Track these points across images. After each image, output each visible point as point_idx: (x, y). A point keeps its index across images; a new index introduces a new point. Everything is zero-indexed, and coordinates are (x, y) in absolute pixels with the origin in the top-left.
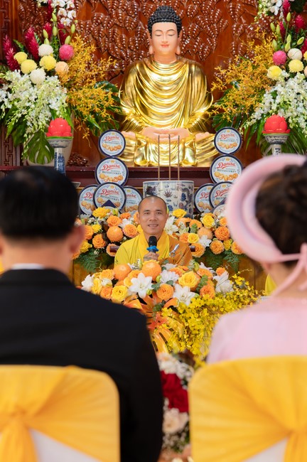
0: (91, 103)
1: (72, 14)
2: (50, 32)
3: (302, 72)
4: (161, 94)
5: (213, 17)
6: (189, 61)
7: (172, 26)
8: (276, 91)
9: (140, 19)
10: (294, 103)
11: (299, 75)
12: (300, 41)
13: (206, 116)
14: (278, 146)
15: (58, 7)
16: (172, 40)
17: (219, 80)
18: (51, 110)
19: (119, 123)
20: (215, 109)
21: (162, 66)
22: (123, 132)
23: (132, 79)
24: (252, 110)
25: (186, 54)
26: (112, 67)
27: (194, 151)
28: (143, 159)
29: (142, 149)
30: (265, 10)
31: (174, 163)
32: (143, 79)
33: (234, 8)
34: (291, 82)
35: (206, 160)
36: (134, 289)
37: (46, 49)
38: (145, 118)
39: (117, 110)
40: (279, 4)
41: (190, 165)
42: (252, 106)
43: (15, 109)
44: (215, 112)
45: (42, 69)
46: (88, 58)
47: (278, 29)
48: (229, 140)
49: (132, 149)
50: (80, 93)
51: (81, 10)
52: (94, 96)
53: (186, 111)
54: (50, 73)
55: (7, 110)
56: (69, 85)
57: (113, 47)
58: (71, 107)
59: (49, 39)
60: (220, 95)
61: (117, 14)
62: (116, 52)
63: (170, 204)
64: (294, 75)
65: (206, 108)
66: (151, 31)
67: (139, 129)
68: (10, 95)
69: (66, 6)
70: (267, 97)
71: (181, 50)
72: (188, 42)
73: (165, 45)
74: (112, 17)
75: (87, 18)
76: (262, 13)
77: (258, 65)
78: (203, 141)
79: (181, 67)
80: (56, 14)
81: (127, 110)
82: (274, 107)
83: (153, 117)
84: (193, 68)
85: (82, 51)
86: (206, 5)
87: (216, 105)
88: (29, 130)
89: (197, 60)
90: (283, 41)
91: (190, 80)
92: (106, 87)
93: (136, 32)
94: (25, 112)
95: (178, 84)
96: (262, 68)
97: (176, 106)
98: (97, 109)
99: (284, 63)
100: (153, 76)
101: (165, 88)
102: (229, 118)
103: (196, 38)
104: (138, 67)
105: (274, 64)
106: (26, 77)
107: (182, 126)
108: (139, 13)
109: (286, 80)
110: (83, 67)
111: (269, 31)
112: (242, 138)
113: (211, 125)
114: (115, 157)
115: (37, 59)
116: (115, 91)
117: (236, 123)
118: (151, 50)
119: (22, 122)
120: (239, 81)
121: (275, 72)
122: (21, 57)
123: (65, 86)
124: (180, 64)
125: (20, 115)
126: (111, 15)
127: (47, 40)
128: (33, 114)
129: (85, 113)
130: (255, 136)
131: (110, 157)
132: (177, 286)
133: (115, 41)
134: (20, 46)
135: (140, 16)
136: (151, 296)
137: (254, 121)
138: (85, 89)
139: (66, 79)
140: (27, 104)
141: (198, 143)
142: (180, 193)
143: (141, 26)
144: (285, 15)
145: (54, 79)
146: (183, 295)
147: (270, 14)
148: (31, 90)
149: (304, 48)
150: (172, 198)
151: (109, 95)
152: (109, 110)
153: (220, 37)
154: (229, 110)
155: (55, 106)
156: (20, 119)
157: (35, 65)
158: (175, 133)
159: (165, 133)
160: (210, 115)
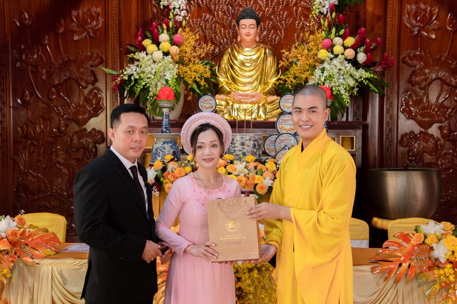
0: (195, 75)
1: (183, 13)
2: (168, 25)
3: (343, 54)
4: (244, 68)
5: (283, 17)
6: (264, 46)
7: (253, 21)
8: (324, 68)
9: (233, 18)
10: (336, 76)
11: (340, 56)
12: (342, 32)
13: (275, 84)
15: (174, 8)
16: (253, 31)
17: (284, 59)
18: (167, 81)
19: (215, 89)
20: (281, 79)
21: (247, 49)
22: (217, 95)
23: (226, 58)
24: (306, 81)
25: (263, 41)
26: (214, 50)
27: (265, 109)
28: (230, 114)
29: (230, 107)
30: (317, 10)
32: (233, 58)
33: (297, 10)
34: (335, 61)
35: (274, 116)
37: (164, 37)
38: (234, 86)
39: (213, 80)
40: (327, 6)
41: (262, 120)
42: (307, 78)
43: (141, 79)
44: (281, 82)
45: (161, 52)
46: (193, 43)
47: (326, 23)
49: (223, 107)
50: (187, 69)
51: (194, 11)
52: (198, 70)
53: (262, 79)
54: (166, 54)
55: (136, 80)
56: (181, 62)
57: (215, 36)
58: (180, 78)
59: (168, 30)
60: (285, 70)
61: (218, 14)
62: (216, 40)
63: (244, 151)
64: (336, 56)
65: (276, 79)
66: (238, 26)
67: (229, 93)
68: (138, 70)
69: (180, 8)
70: (318, 72)
71: (260, 39)
72: (265, 33)
73: (248, 35)
74: (214, 17)
75: (199, 16)
76: (315, 12)
77: (312, 49)
78: (272, 102)
79: (259, 50)
80: (173, 13)
81: (222, 80)
82: (322, 79)
83: (239, 85)
84: (267, 51)
85: (189, 38)
86: (278, 8)
87: (282, 77)
88: (151, 94)
90: (330, 32)
91: (265, 60)
92: (206, 64)
93: (231, 27)
94: (147, 81)
95: (256, 62)
96: (314, 51)
97: (255, 76)
98: (198, 80)
99: (330, 48)
100: (240, 57)
101: (247, 65)
102: (290, 87)
103: (270, 31)
104: (229, 50)
105: (323, 48)
106: (149, 56)
107: (259, 91)
108: (233, 13)
109: (331, 59)
110: (188, 50)
111: (320, 26)
113: (279, 91)
115: (157, 42)
116: (213, 67)
118: (239, 39)
119: (146, 89)
120: (298, 60)
121: (323, 54)
123: (177, 63)
124: (258, 48)
125: (144, 83)
126: (214, 15)
127: (165, 31)
128: (154, 83)
129: (190, 82)
133: (216, 33)
134: (149, 35)
138: (191, 66)
139: (177, 58)
140: (149, 76)
141: (269, 104)
142: (252, 142)
143: (234, 22)
144: (331, 14)
145: (169, 58)
147: (321, 13)
148: (153, 65)
149: (344, 37)
150: (245, 147)
151: (207, 70)
152: (206, 80)
153: (286, 30)
154: (290, 80)
155: (168, 77)
156: (144, 86)
157: (156, 48)
158: (253, 97)
159: (247, 95)
160: (277, 83)
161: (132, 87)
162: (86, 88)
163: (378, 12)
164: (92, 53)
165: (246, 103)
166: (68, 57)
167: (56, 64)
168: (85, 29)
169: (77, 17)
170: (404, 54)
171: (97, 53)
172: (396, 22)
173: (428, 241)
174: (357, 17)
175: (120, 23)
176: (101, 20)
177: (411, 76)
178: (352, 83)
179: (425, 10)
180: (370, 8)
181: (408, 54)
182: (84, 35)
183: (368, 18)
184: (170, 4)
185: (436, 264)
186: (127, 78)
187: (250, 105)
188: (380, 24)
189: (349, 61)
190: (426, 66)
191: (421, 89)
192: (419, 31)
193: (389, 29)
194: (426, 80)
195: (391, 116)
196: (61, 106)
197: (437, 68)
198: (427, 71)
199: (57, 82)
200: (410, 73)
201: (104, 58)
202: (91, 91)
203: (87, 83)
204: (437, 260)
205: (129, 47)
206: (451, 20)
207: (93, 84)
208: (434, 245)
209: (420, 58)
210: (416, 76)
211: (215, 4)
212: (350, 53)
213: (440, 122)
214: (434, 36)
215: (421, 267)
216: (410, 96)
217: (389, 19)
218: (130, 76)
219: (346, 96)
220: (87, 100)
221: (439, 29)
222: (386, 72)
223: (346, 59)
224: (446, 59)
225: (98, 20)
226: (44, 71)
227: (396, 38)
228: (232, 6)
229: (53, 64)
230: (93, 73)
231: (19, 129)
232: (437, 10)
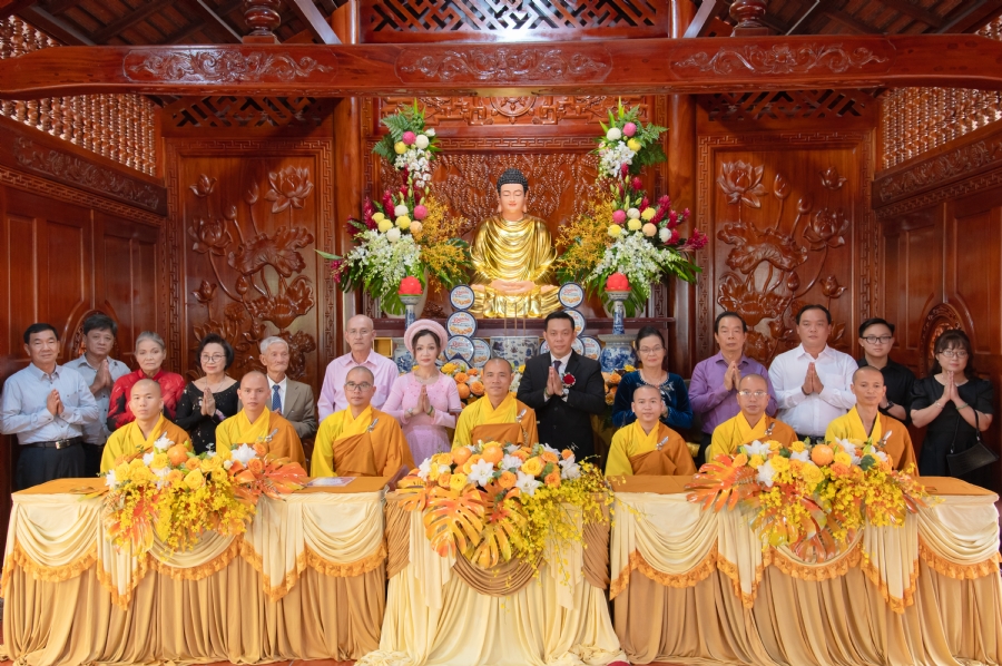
0: (444, 259)
1: (426, 177)
2: (406, 193)
3: (640, 230)
4: (509, 248)
5: (557, 178)
6: (535, 218)
7: (519, 187)
8: (616, 248)
9: (490, 180)
10: (633, 259)
11: (637, 233)
12: (638, 202)
13: (550, 269)
14: (620, 303)
15: (413, 171)
16: (519, 199)
17: (562, 236)
18: (407, 267)
19: (470, 276)
20: (558, 263)
21: (510, 223)
22: (473, 286)
23: (482, 235)
24: (593, 265)
25: (532, 211)
26: (463, 225)
27: (539, 303)
28: (492, 310)
29: (491, 301)
30: (605, 173)
31: (520, 315)
32: (492, 234)
34: (631, 240)
36: (474, 476)
37: (401, 210)
38: (494, 270)
39: (467, 265)
40: (618, 167)
41: (535, 317)
42: (593, 262)
43: (372, 265)
45: (398, 228)
46: (441, 217)
47: (618, 191)
48: (572, 295)
49: (482, 301)
50: (433, 251)
51: (436, 172)
52: (448, 251)
53: (532, 263)
54: (405, 232)
55: (365, 266)
56: (424, 242)
57: (466, 205)
58: (424, 263)
59: (405, 200)
60: (563, 250)
61: (469, 175)
62: (468, 210)
63: (517, 359)
64: (632, 233)
65: (550, 262)
66: (499, 191)
67: (488, 282)
68: (367, 253)
69: (421, 170)
70: (608, 254)
72: (534, 200)
73: (513, 204)
75: (443, 178)
76: (602, 175)
77: (599, 223)
78: (548, 293)
79: (527, 224)
80: (412, 177)
81: (478, 263)
82: (615, 263)
83: (502, 270)
84: (539, 225)
85: (434, 210)
87: (560, 260)
88: (386, 284)
89: (542, 217)
90: (623, 200)
91: (536, 236)
92: (458, 244)
93: (487, 192)
94: (381, 268)
95: (524, 239)
96: (603, 226)
97: (523, 259)
98: (448, 265)
99: (624, 223)
100: (502, 233)
101: (513, 244)
102: (571, 273)
103: (541, 197)
104: (488, 224)
105: (613, 222)
106: (382, 235)
107: (528, 279)
108: (490, 175)
109: (625, 237)
110: (435, 226)
111: (609, 193)
112: (584, 291)
113: (556, 278)
114: (465, 310)
115: (393, 218)
116: (465, 247)
117: (579, 276)
118: (500, 209)
119: (378, 279)
120: (581, 238)
121: (615, 230)
122: (379, 217)
123: (419, 243)
124: (526, 221)
125: (376, 271)
126: (464, 177)
127: (403, 201)
128: (388, 270)
129: (437, 268)
130: (597, 289)
131: (461, 311)
132: (520, 474)
133: (467, 200)
134: (379, 206)
135: (491, 177)
136: (492, 484)
137: (596, 276)
138: (438, 246)
139: (419, 237)
140: (383, 261)
141: (543, 296)
142: (524, 349)
143: (491, 186)
144: (624, 178)
145: (408, 238)
146: (526, 484)
147: (609, 176)
148: (387, 247)
149: (642, 208)
150: (517, 354)
151: (460, 251)
152: (459, 265)
153: (563, 196)
154: (572, 265)
155: (409, 262)
156: (376, 275)
157: (392, 225)
158: (522, 286)
159: (513, 285)
160: (554, 268)
161: (361, 277)
162: (288, 276)
163: (685, 173)
164: (298, 229)
165: (512, 295)
166: (264, 235)
167: (248, 245)
168: (287, 197)
169: (277, 183)
170: (720, 226)
171: (305, 230)
172: (709, 184)
173: (752, 463)
174: (657, 179)
175: (336, 188)
176: (310, 184)
177: (730, 256)
178: (653, 267)
179: (746, 171)
180: (674, 167)
181: (726, 227)
182: (286, 205)
183: (672, 180)
184: (408, 166)
185: (762, 489)
186: (352, 265)
187: (519, 298)
188: (688, 188)
189: (649, 239)
190: (750, 242)
191: (744, 273)
192: (739, 197)
193: (699, 194)
194: (750, 260)
195: (706, 310)
196: (254, 302)
197: (764, 245)
198: (751, 249)
199: (249, 270)
200: (728, 252)
201: (313, 235)
202: (295, 282)
203: (291, 270)
204: (762, 483)
205: (351, 222)
206: (780, 184)
207: (299, 271)
208: (759, 467)
209: (742, 232)
210: (737, 256)
211: (466, 162)
212: (650, 229)
213: (770, 316)
214: (758, 205)
215: (744, 493)
216: (730, 282)
217: (699, 182)
218: (357, 262)
219: (646, 285)
220: (290, 292)
221: (765, 194)
222: (697, 252)
223: (645, 237)
224: (776, 233)
225: (305, 185)
226: (231, 255)
227: (709, 207)
228: (488, 164)
229: (244, 245)
230: (298, 255)
231: (197, 334)
232: (761, 171)
